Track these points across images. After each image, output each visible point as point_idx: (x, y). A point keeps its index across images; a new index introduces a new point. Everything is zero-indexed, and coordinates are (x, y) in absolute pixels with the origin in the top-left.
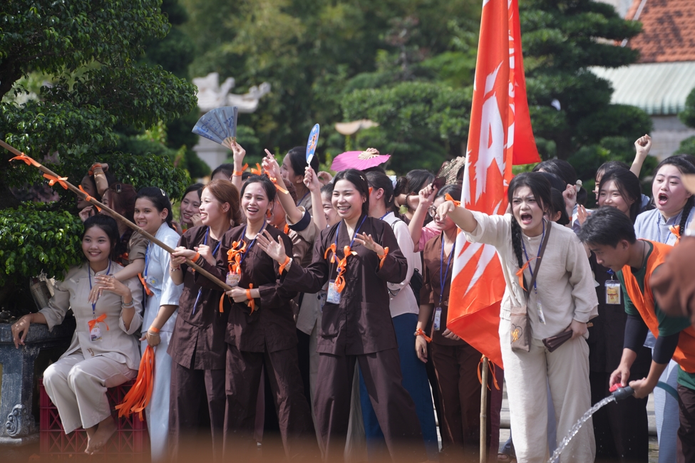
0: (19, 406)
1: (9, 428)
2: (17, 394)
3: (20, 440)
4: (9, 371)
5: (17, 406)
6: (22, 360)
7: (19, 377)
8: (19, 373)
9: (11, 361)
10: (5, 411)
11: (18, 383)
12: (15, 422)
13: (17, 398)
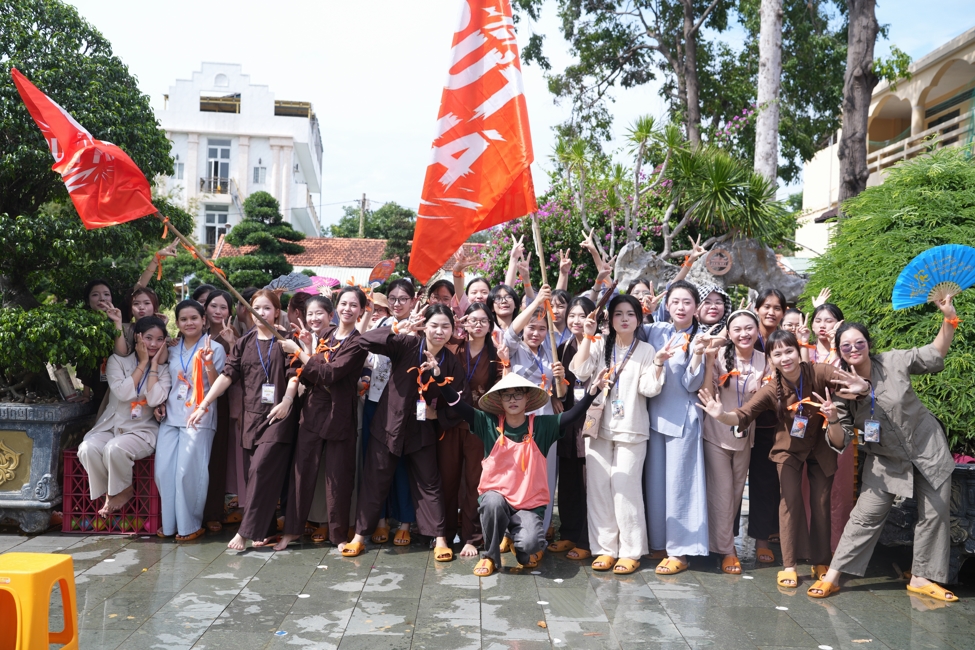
0: (48, 475)
1: (38, 493)
2: (47, 465)
3: (49, 504)
4: (40, 445)
5: (46, 475)
6: (52, 436)
7: (49, 451)
8: (49, 447)
9: (42, 437)
10: (35, 479)
11: (48, 456)
12: (44, 489)
13: (46, 469)
